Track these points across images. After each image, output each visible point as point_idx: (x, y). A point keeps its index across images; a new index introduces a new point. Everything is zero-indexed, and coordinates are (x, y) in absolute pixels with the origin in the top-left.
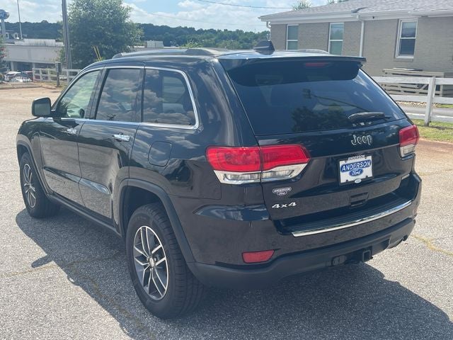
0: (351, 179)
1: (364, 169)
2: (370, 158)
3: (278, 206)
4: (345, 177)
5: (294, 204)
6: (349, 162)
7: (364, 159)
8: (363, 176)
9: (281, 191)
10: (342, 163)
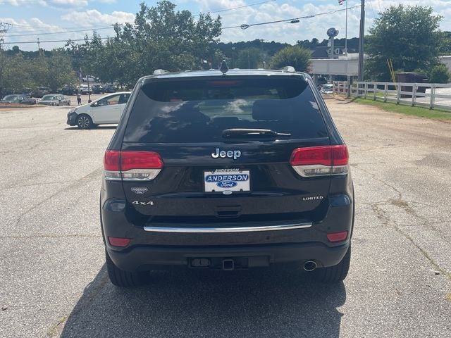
0: (218, 189)
1: (237, 182)
2: (247, 173)
3: (137, 203)
4: (210, 187)
5: (152, 203)
6: (216, 173)
7: (238, 173)
8: (236, 189)
9: (139, 190)
10: (207, 174)
